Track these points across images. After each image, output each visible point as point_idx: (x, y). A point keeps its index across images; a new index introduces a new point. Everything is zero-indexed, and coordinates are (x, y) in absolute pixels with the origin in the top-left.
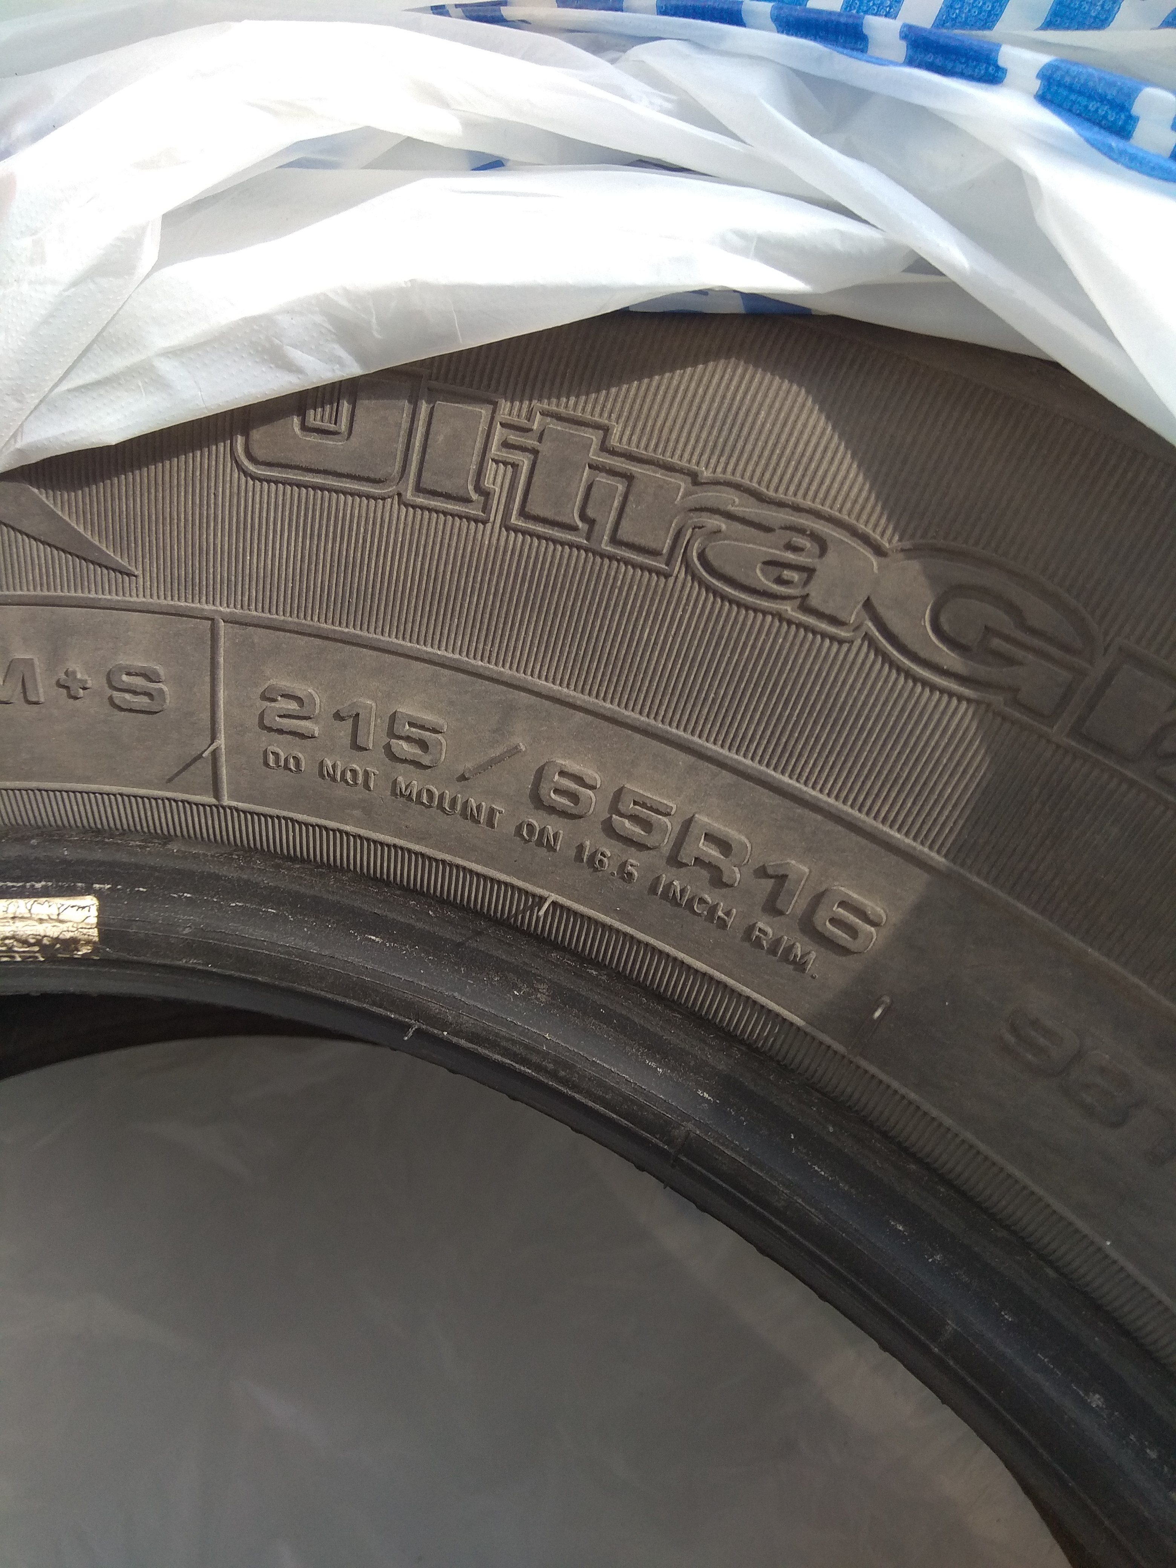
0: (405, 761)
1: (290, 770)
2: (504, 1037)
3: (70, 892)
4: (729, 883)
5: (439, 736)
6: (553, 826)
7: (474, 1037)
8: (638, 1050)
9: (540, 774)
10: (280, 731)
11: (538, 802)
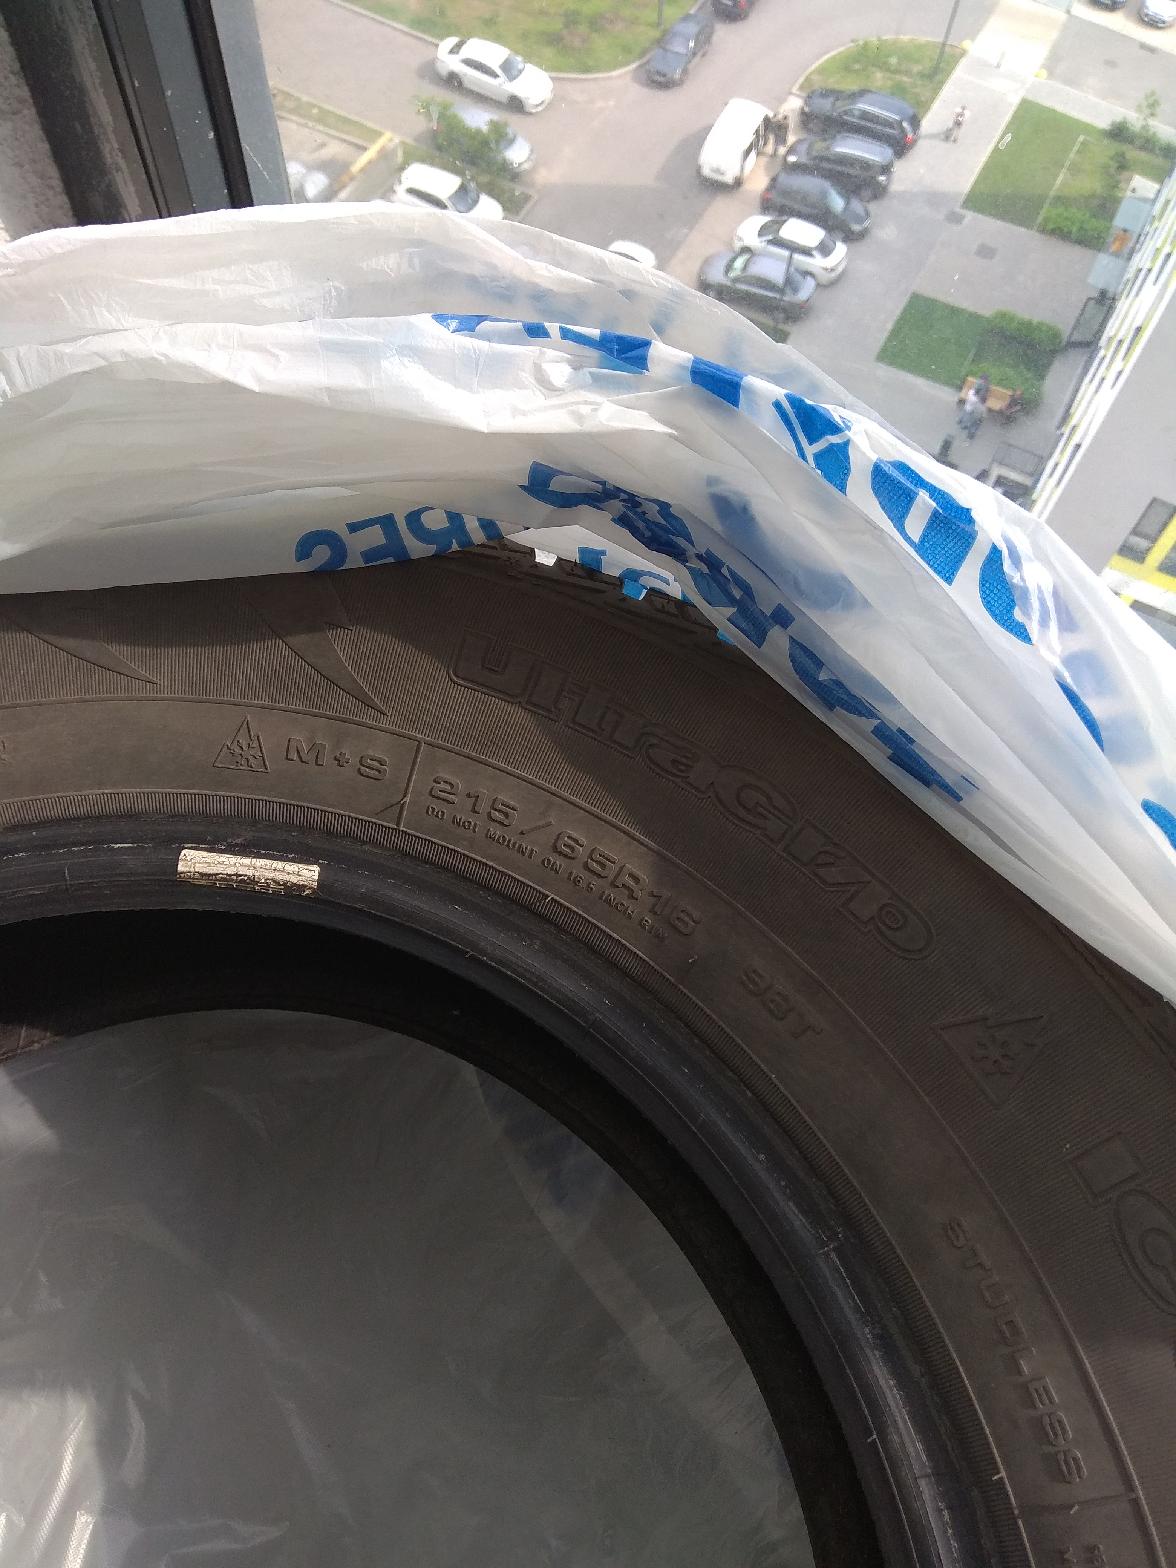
0: (496, 821)
1: (438, 817)
2: (515, 963)
3: (307, 862)
4: (636, 897)
5: (515, 812)
6: (560, 861)
7: (500, 962)
8: (578, 977)
9: (559, 836)
10: (439, 798)
11: (555, 849)
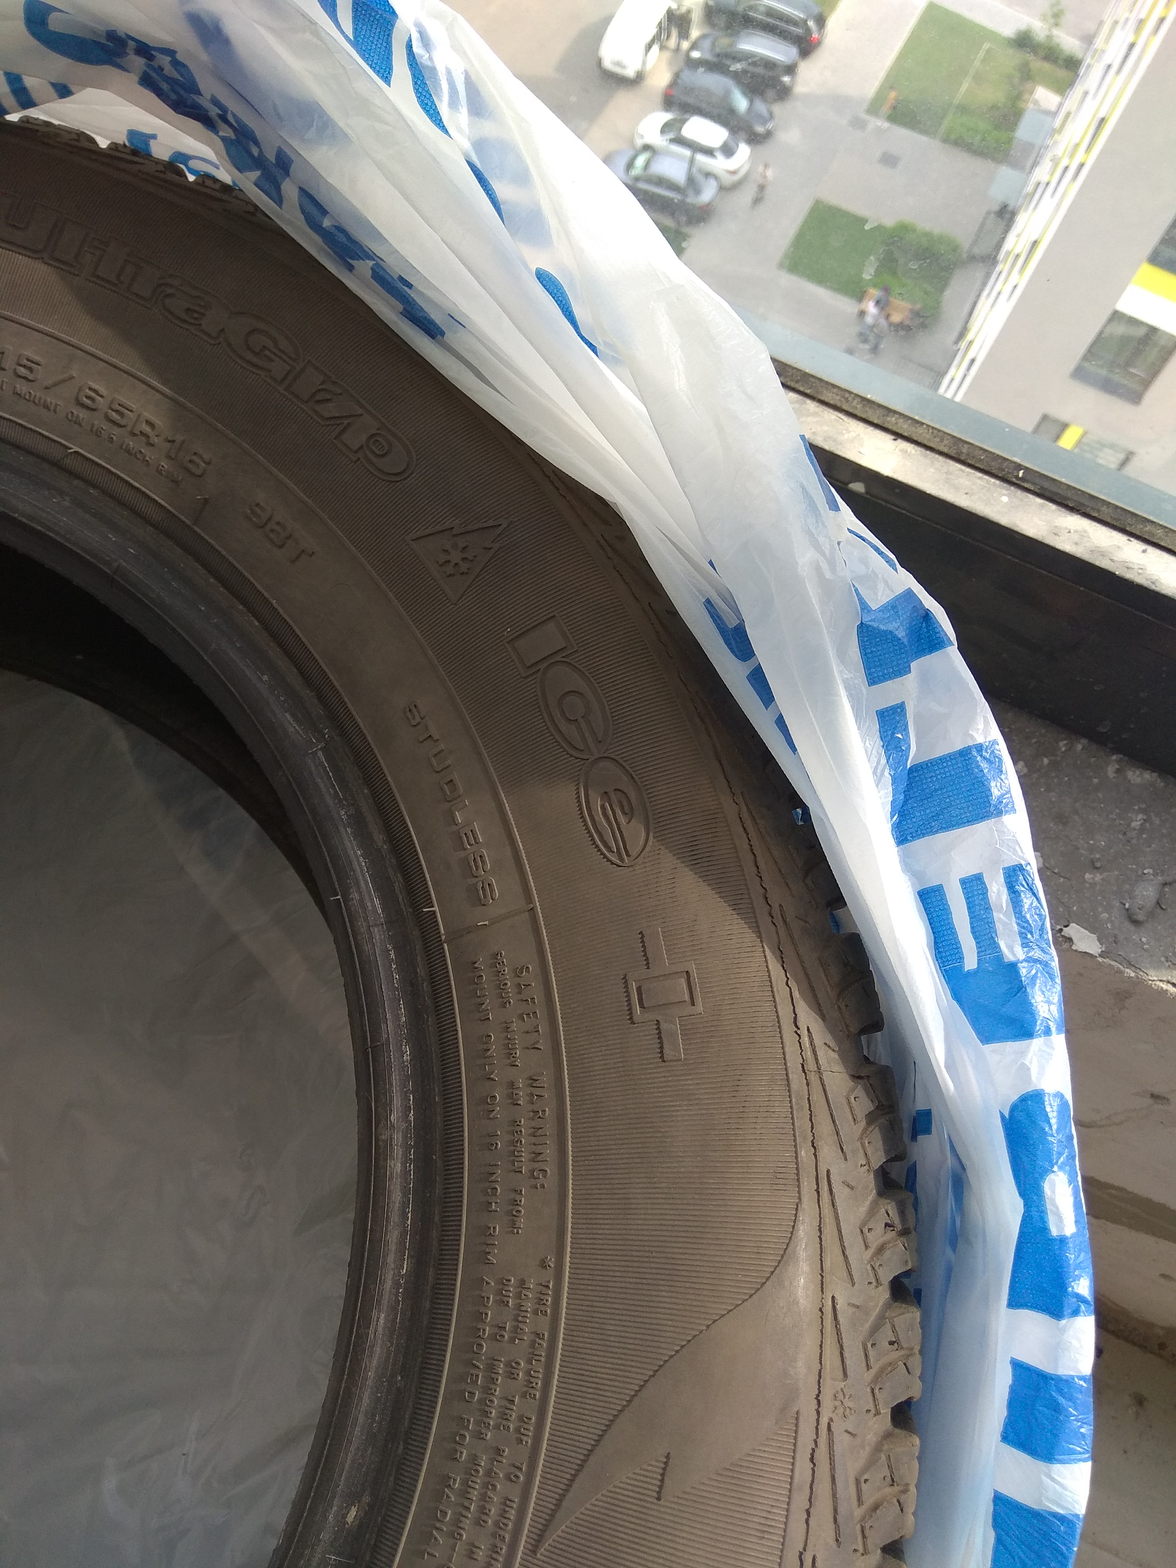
0: (21, 377)
2: (45, 518)
4: (153, 443)
5: (39, 367)
6: (82, 414)
9: (80, 389)
11: (78, 402)
